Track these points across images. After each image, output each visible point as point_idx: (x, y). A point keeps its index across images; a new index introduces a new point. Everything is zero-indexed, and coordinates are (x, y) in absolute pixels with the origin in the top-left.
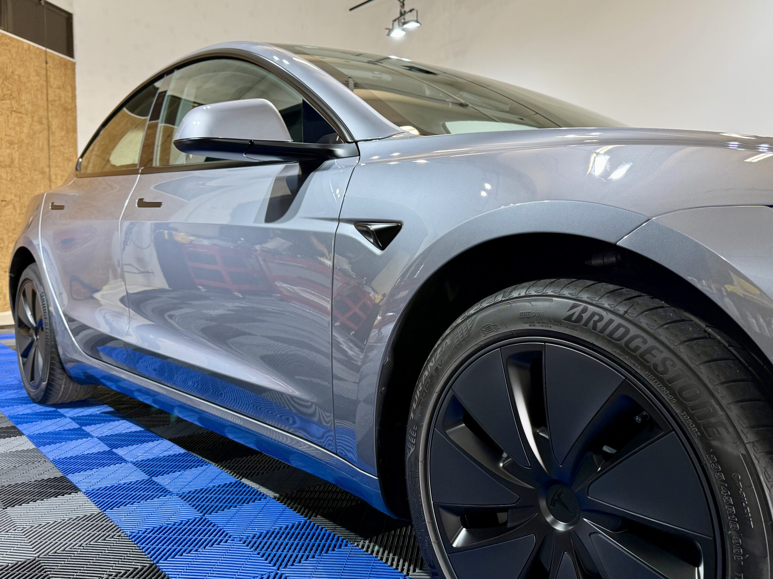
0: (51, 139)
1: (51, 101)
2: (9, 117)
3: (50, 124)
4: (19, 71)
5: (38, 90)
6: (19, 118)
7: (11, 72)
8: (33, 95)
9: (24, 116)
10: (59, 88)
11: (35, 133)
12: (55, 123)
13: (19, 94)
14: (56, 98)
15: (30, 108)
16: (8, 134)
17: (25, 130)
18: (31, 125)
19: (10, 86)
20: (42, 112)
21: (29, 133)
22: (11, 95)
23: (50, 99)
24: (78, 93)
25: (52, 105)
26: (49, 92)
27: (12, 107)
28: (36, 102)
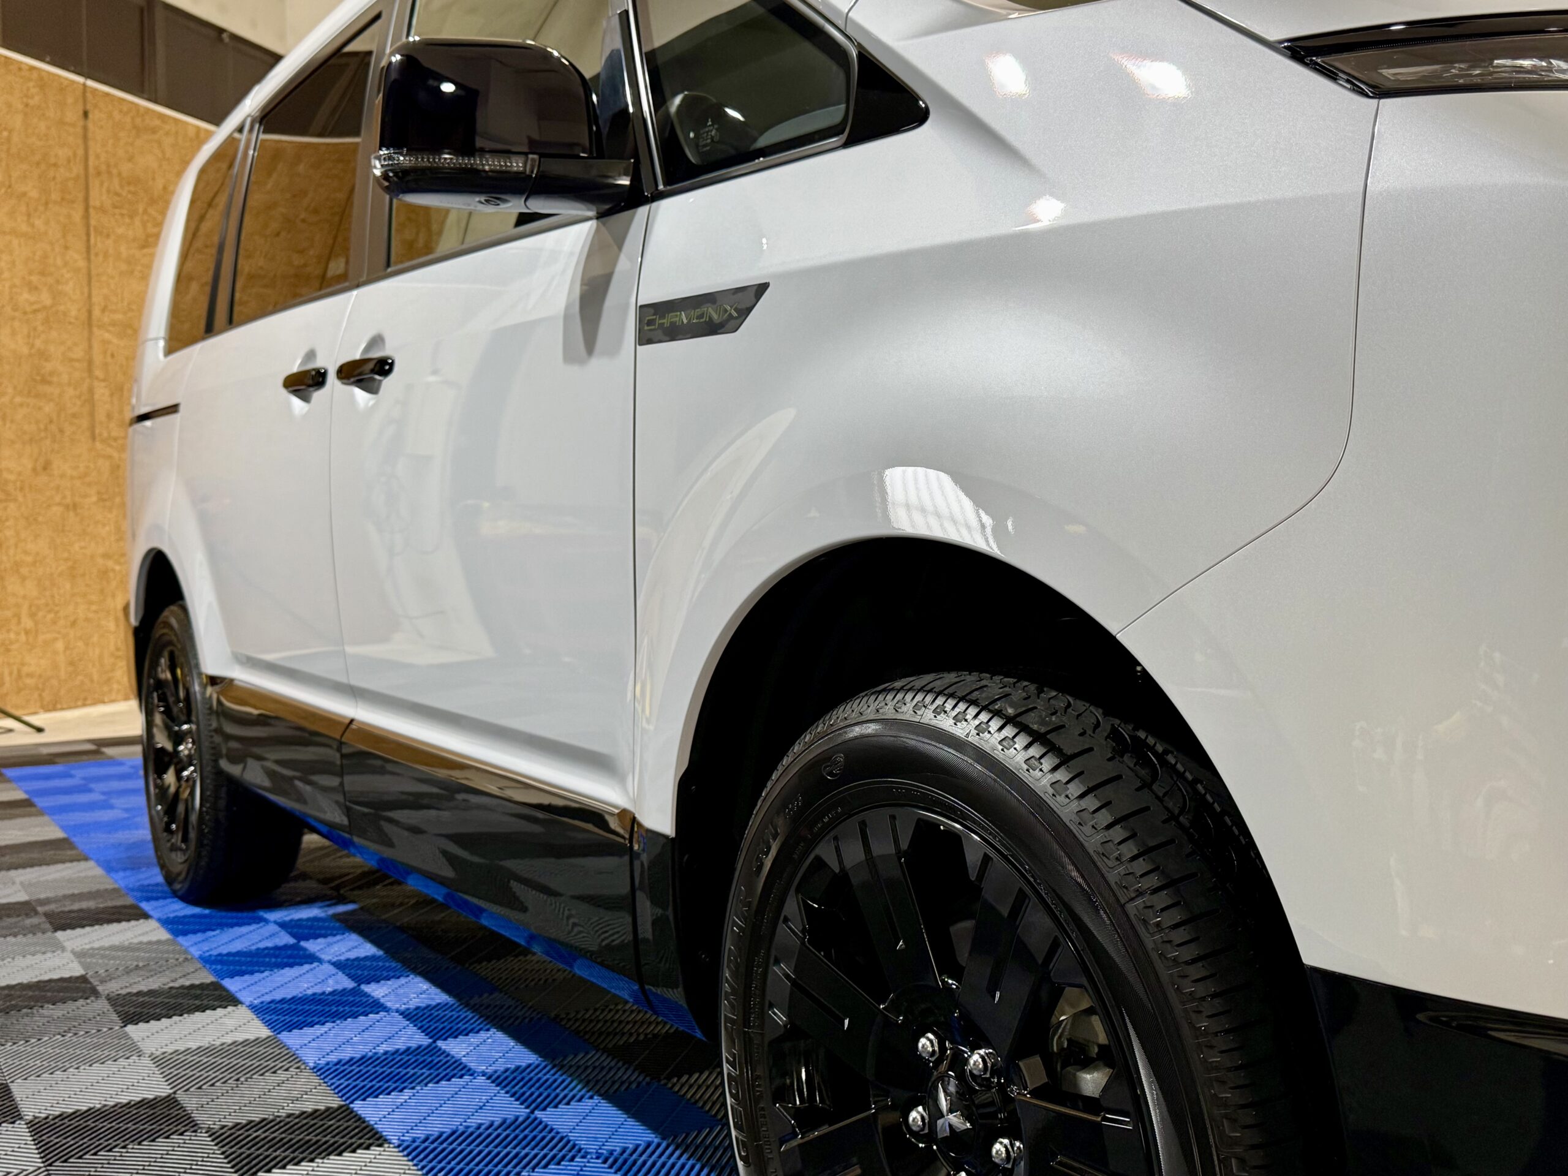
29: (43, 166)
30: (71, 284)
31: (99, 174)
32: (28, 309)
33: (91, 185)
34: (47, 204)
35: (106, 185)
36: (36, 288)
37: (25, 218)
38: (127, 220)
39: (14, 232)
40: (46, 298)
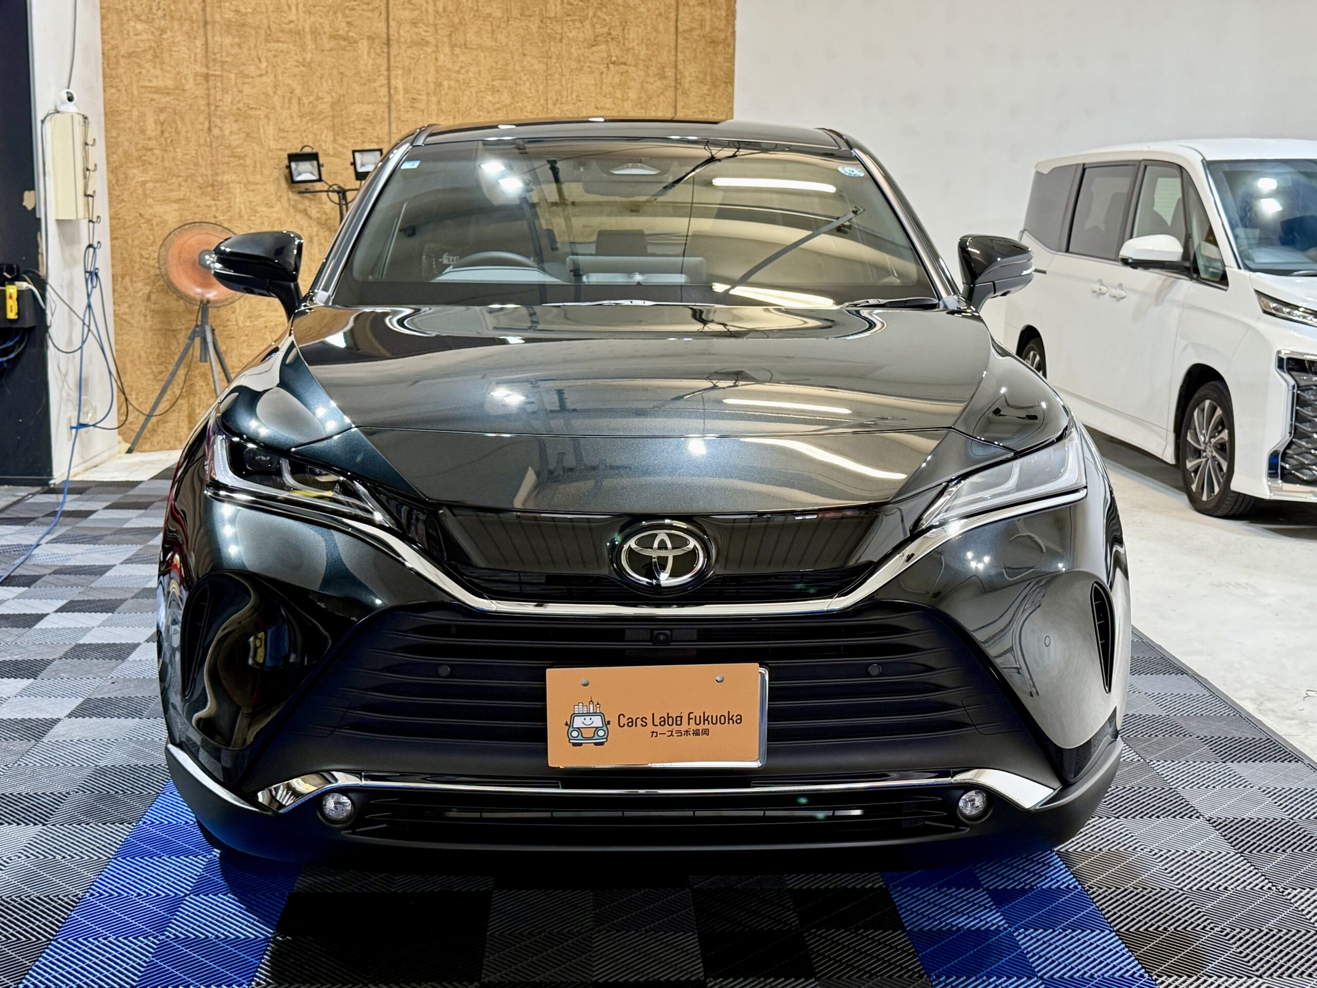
0: (680, 104)
1: (684, 31)
2: (604, 76)
3: (679, 76)
5: (660, 14)
6: (622, 73)
8: (649, 27)
9: (632, 69)
10: (702, 4)
11: (650, 99)
12: (690, 72)
13: (623, 29)
14: (694, 25)
15: (644, 52)
16: (599, 106)
17: (632, 95)
18: (642, 83)
19: (608, 18)
20: (665, 57)
21: (639, 98)
22: (610, 34)
23: (680, 30)
24: (738, 7)
25: (686, 39)
26: (680, 17)
27: (610, 56)
28: (656, 38)
30: (528, 84)
32: (491, 109)
34: (508, 20)
36: (498, 91)
37: (490, 35)
38: (578, 24)
39: (481, 47)
40: (506, 98)
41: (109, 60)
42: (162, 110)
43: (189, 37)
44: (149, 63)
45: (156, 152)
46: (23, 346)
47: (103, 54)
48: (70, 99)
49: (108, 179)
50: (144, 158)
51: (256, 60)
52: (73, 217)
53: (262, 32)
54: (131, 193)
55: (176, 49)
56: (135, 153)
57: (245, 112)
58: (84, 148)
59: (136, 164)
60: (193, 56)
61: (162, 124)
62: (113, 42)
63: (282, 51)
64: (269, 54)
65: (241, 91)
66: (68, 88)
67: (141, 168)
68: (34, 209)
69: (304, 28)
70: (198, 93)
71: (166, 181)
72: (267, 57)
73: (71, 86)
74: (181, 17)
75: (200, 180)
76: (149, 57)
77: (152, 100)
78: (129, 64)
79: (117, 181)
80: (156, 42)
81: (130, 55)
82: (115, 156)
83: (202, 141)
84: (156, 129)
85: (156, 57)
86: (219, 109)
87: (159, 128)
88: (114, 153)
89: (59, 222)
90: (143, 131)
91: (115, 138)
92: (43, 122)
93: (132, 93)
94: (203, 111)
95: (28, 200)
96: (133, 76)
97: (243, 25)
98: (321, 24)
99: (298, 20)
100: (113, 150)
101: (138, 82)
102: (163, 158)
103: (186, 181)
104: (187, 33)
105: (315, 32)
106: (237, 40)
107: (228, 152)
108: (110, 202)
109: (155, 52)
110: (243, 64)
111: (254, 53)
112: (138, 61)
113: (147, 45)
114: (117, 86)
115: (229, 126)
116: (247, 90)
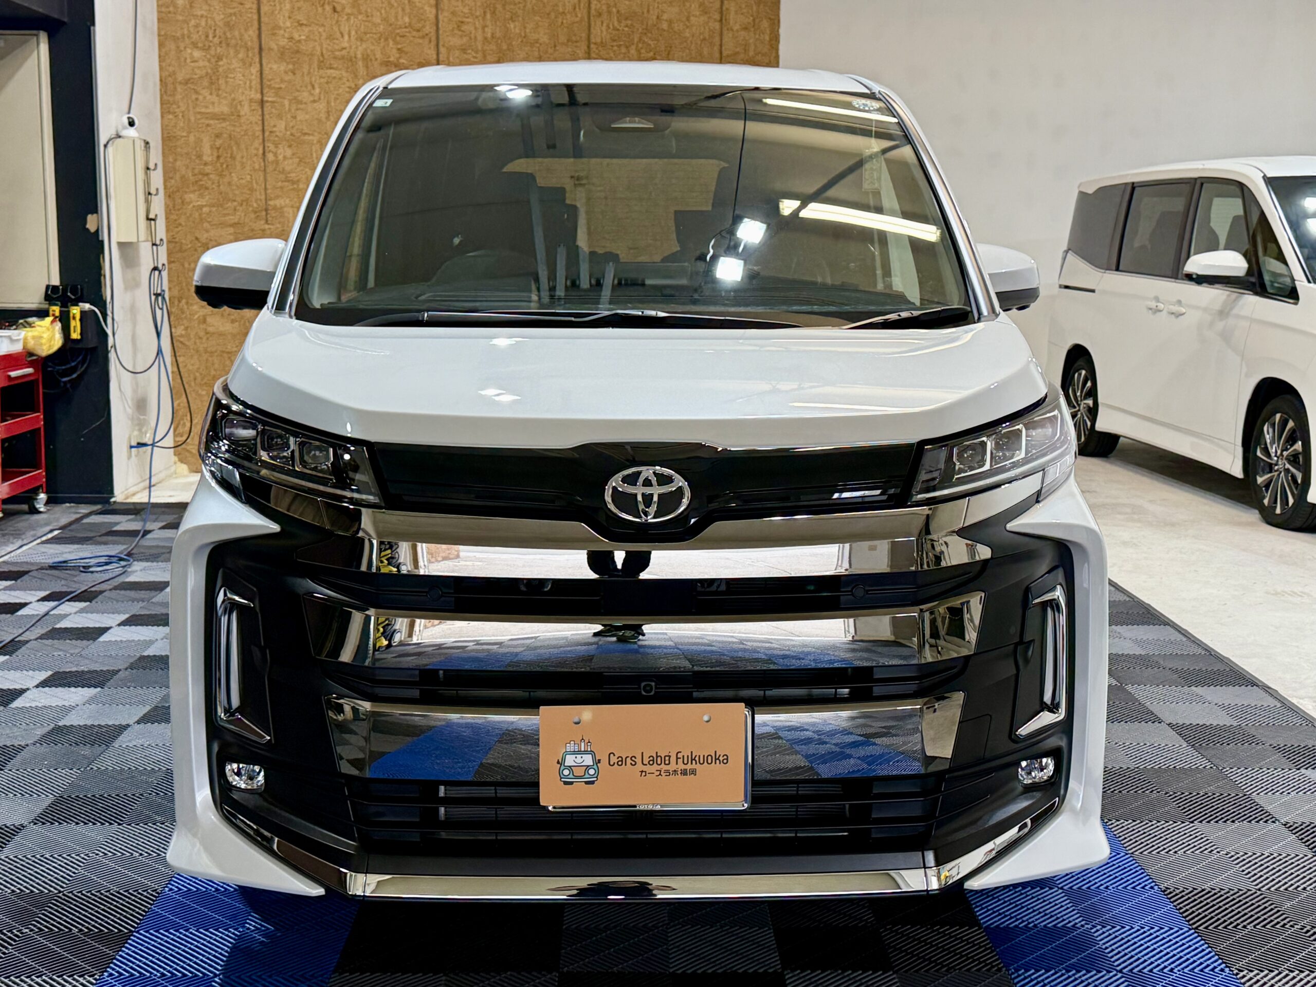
1: (728, 56)
4: (672, 12)
5: (704, 39)
7: (655, 17)
8: (693, 52)
10: (746, 29)
14: (738, 50)
24: (782, 31)
26: (724, 41)
29: (553, 15)
31: (600, 15)
33: (593, 23)
34: (555, 46)
35: (605, 25)
38: (623, 50)
41: (167, 86)
42: (218, 136)
43: (244, 64)
44: (206, 90)
45: (211, 176)
46: (85, 366)
47: (161, 80)
48: (131, 124)
49: (166, 204)
50: (201, 183)
51: (310, 87)
52: (134, 240)
53: (315, 59)
54: (188, 218)
55: (232, 76)
56: (192, 178)
57: (299, 138)
58: (146, 174)
59: (192, 188)
60: (248, 82)
61: (218, 149)
62: (171, 69)
63: (334, 78)
64: (322, 80)
65: (295, 117)
66: (129, 113)
67: (197, 193)
68: (97, 231)
69: (356, 54)
70: (253, 119)
71: (222, 206)
72: (320, 84)
73: (132, 111)
74: (237, 44)
75: (255, 205)
76: (205, 83)
77: (208, 125)
78: (186, 90)
79: (174, 207)
80: (212, 69)
81: (187, 82)
82: (173, 181)
83: (257, 167)
84: (212, 155)
85: (212, 83)
86: (274, 135)
87: (215, 154)
88: (172, 178)
89: (121, 245)
90: (199, 157)
91: (173, 163)
92: (105, 146)
93: (189, 120)
94: (258, 137)
95: (91, 223)
96: (190, 102)
97: (298, 52)
98: (372, 51)
99: (351, 47)
100: (171, 175)
101: (194, 108)
102: (219, 182)
103: (241, 205)
104: (242, 60)
105: (366, 58)
106: (291, 66)
107: (282, 177)
108: (167, 226)
109: (211, 77)
110: (298, 91)
111: (307, 79)
112: (196, 88)
113: (204, 71)
114: (175, 113)
115: (284, 151)
116: (301, 116)
